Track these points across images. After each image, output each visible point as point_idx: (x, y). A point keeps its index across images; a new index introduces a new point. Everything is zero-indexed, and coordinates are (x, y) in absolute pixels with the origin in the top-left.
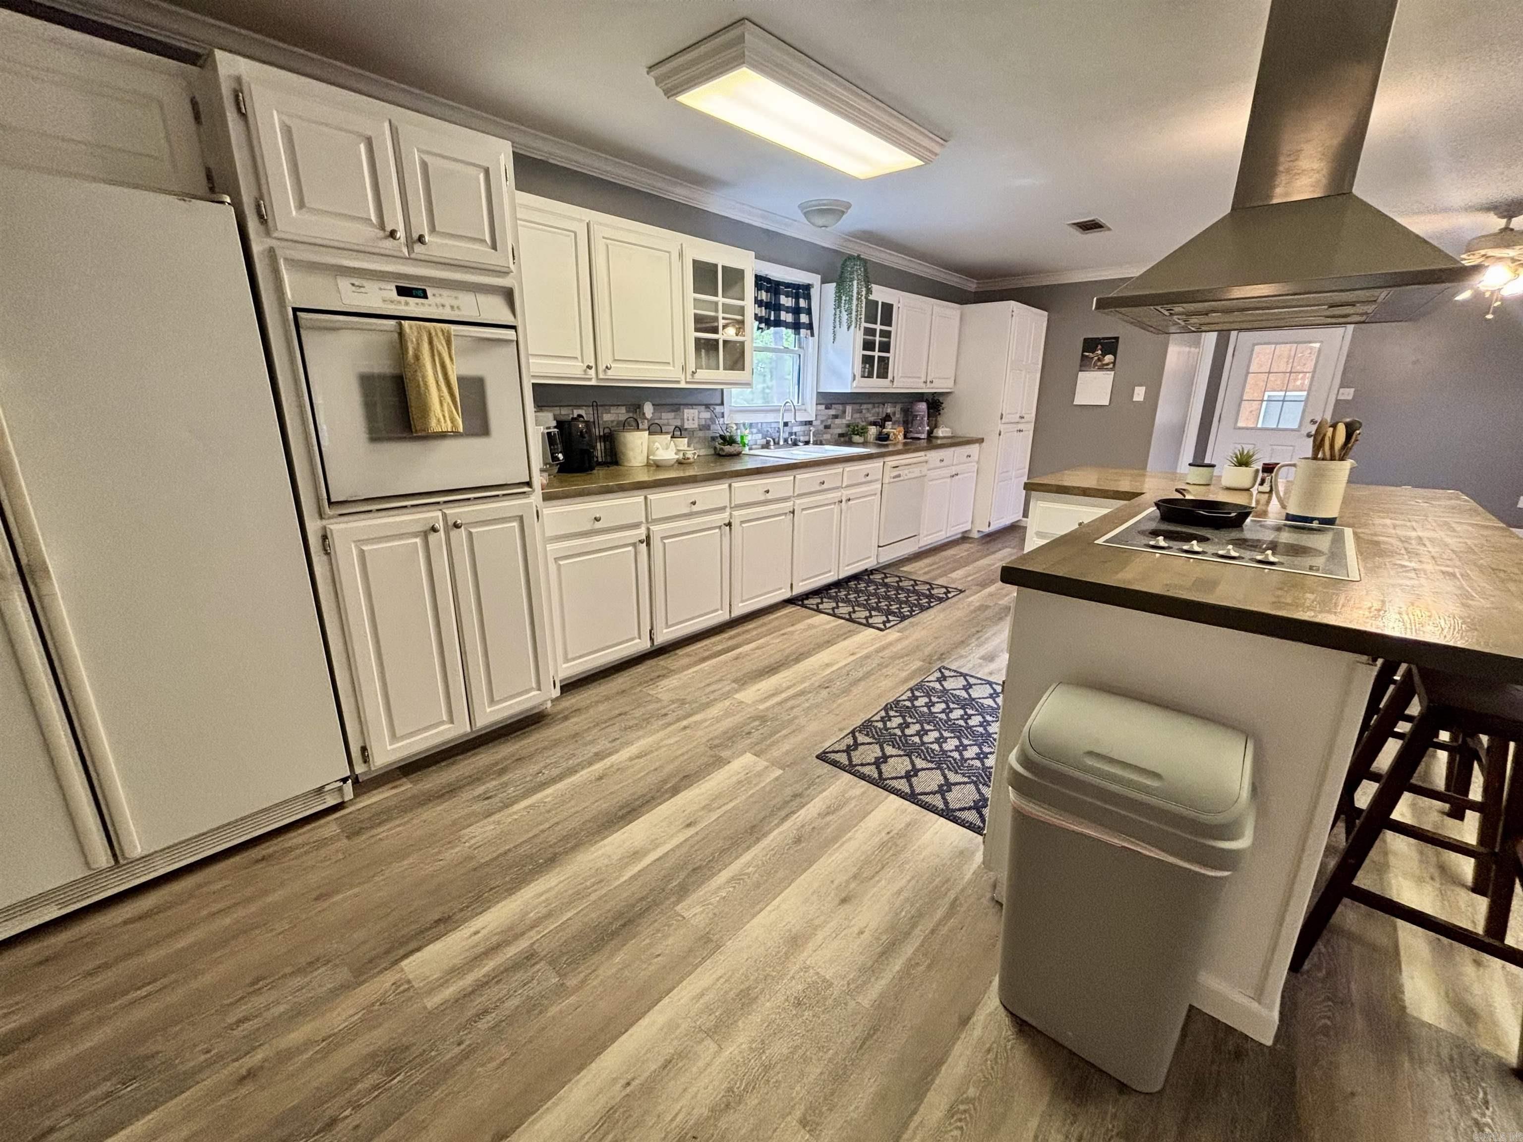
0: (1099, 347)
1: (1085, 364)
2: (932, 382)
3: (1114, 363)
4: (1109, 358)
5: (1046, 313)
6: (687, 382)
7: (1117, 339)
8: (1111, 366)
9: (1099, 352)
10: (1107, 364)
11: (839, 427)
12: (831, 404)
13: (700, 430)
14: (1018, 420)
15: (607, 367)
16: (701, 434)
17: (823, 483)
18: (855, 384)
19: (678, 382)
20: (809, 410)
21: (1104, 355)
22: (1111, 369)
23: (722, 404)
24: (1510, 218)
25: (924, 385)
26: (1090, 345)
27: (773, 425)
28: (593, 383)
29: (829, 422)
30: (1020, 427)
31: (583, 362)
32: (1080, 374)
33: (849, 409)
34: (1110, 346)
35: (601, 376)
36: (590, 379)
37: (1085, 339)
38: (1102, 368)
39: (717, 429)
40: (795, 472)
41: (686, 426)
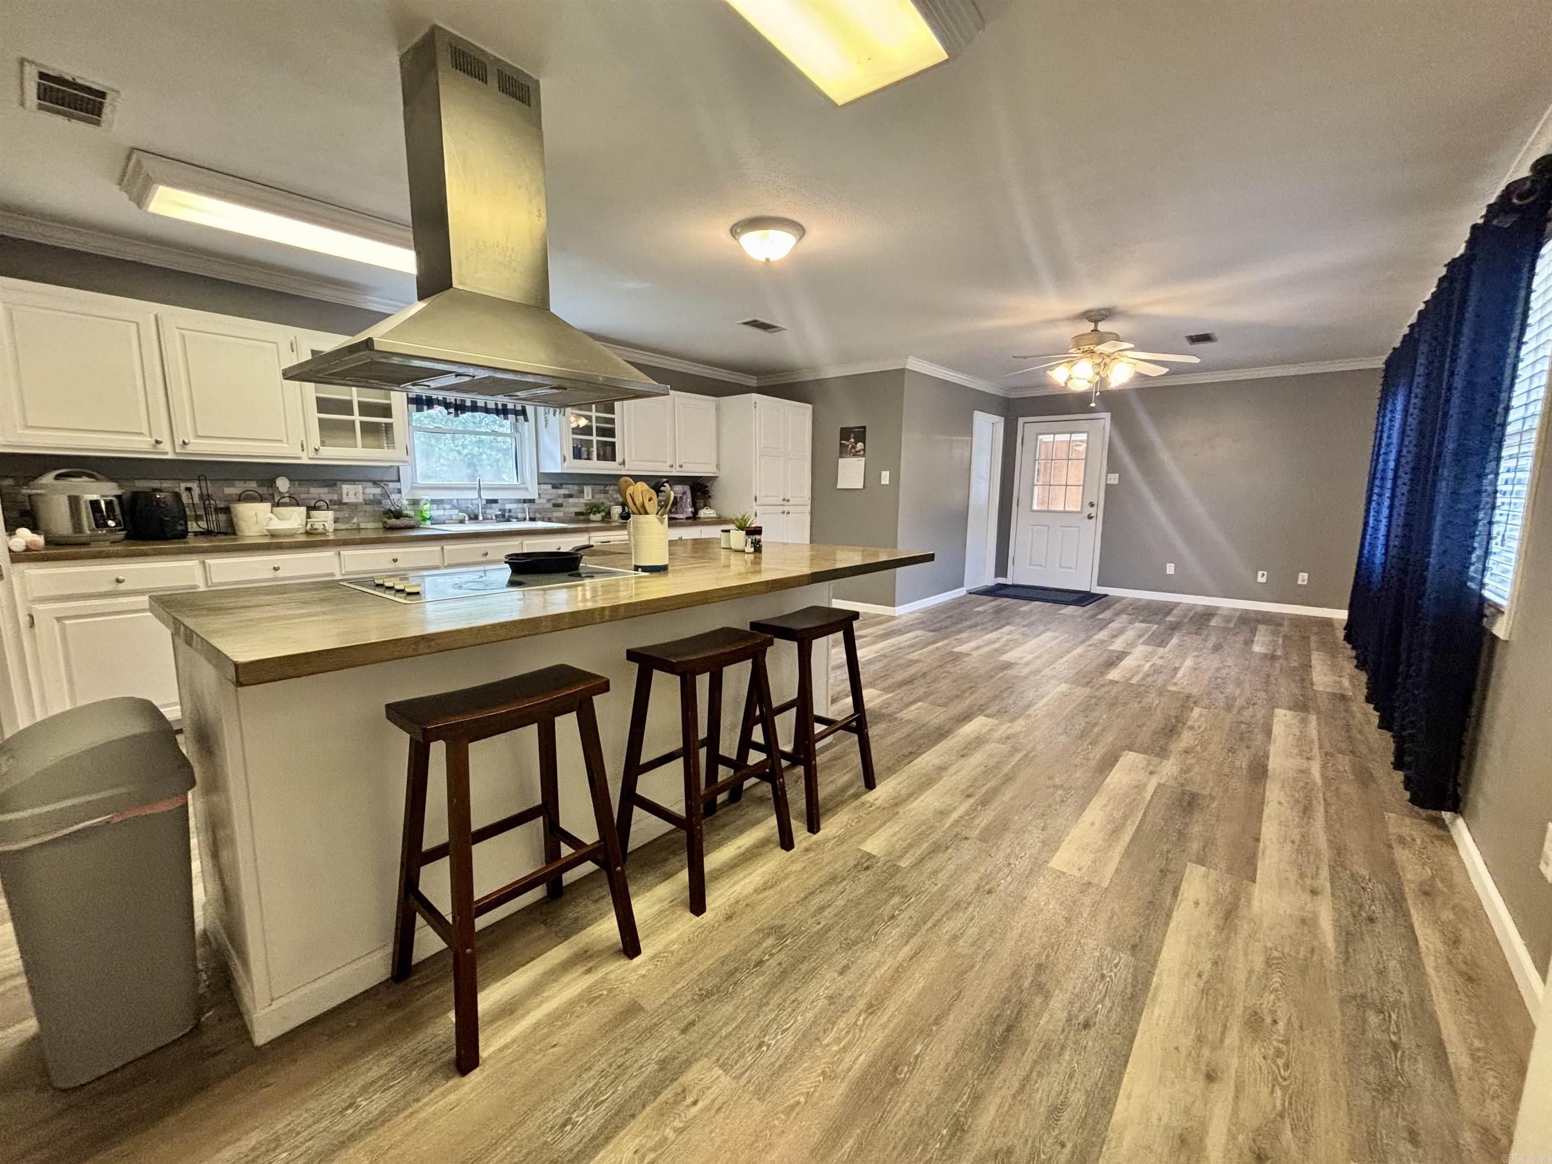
0: (852, 435)
1: (843, 451)
2: (681, 467)
3: (864, 450)
4: (860, 445)
5: (810, 406)
6: (310, 459)
7: (864, 427)
8: (862, 452)
9: (852, 440)
10: (859, 451)
11: (574, 505)
12: (561, 485)
13: (366, 504)
14: (781, 502)
15: (184, 443)
16: (368, 508)
17: (486, 554)
18: (565, 465)
19: (299, 458)
20: (530, 488)
21: (856, 443)
22: (864, 456)
23: (399, 480)
24: (1096, 322)
25: (670, 469)
26: (845, 433)
27: (474, 502)
28: (170, 456)
29: (560, 501)
30: (786, 509)
31: (151, 436)
32: (841, 461)
33: (588, 490)
34: (860, 434)
35: (178, 450)
36: (166, 453)
37: (842, 429)
38: (855, 455)
39: (387, 504)
40: (443, 543)
41: (345, 500)
